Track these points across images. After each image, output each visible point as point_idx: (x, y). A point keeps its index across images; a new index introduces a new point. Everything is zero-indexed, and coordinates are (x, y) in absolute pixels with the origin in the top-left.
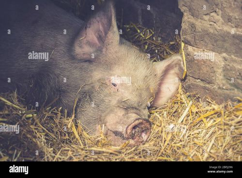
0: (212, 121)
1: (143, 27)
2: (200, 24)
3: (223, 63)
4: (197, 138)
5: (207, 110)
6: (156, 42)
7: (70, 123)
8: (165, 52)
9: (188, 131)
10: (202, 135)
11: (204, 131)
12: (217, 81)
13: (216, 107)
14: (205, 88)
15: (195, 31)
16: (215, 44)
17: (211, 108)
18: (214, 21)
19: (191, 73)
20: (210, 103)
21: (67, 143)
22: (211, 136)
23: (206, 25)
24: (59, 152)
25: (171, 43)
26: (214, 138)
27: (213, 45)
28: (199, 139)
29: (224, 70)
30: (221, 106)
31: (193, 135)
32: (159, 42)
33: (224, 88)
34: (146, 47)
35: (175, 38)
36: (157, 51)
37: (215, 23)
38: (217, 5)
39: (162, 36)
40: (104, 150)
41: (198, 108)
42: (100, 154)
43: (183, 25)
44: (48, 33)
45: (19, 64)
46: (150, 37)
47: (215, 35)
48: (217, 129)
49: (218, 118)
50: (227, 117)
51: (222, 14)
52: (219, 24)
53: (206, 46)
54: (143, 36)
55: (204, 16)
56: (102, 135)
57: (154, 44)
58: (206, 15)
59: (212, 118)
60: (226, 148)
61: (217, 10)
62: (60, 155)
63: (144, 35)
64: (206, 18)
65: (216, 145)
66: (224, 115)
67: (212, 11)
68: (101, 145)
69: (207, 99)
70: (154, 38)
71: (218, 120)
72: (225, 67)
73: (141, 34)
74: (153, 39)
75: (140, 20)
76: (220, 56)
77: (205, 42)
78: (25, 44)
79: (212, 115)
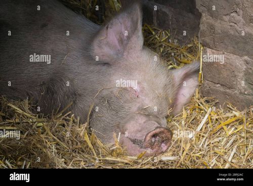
0: (233, 129)
1: (158, 29)
2: (220, 25)
3: (245, 67)
4: (217, 147)
5: (228, 117)
6: (172, 45)
7: (83, 132)
8: (182, 56)
9: (207, 140)
10: (223, 143)
11: (225, 139)
12: (238, 86)
13: (237, 114)
14: (225, 93)
15: (214, 33)
16: (236, 47)
17: (232, 115)
18: (235, 22)
19: (210, 77)
20: (231, 109)
21: (79, 153)
22: (232, 144)
23: (227, 26)
24: (71, 163)
25: (189, 46)
26: (236, 147)
27: (234, 48)
28: (219, 147)
29: (246, 75)
30: (243, 112)
31: (213, 144)
32: (175, 44)
33: (246, 93)
34: (162, 50)
35: (193, 41)
36: (173, 54)
37: (235, 24)
38: (238, 5)
39: (179, 38)
40: (119, 159)
41: (218, 115)
42: (114, 164)
43: (201, 26)
44: (59, 38)
45: (29, 71)
46: (166, 40)
47: (236, 37)
48: (238, 137)
49: (239, 126)
50: (250, 124)
51: (243, 14)
52: (240, 24)
53: (226, 49)
54: (158, 39)
55: (224, 17)
56: (117, 144)
57: (171, 47)
58: (226, 15)
59: (233, 126)
60: (249, 157)
61: (238, 10)
62: (72, 165)
63: (159, 37)
64: (226, 18)
65: (238, 154)
66: (247, 122)
67: (232, 11)
68: (115, 155)
69: (228, 106)
70: (170, 40)
71: (240, 127)
72: (247, 71)
73: (156, 36)
74: (169, 42)
75: (155, 21)
76: (241, 59)
77: (225, 44)
78: (34, 49)
79: (233, 122)
